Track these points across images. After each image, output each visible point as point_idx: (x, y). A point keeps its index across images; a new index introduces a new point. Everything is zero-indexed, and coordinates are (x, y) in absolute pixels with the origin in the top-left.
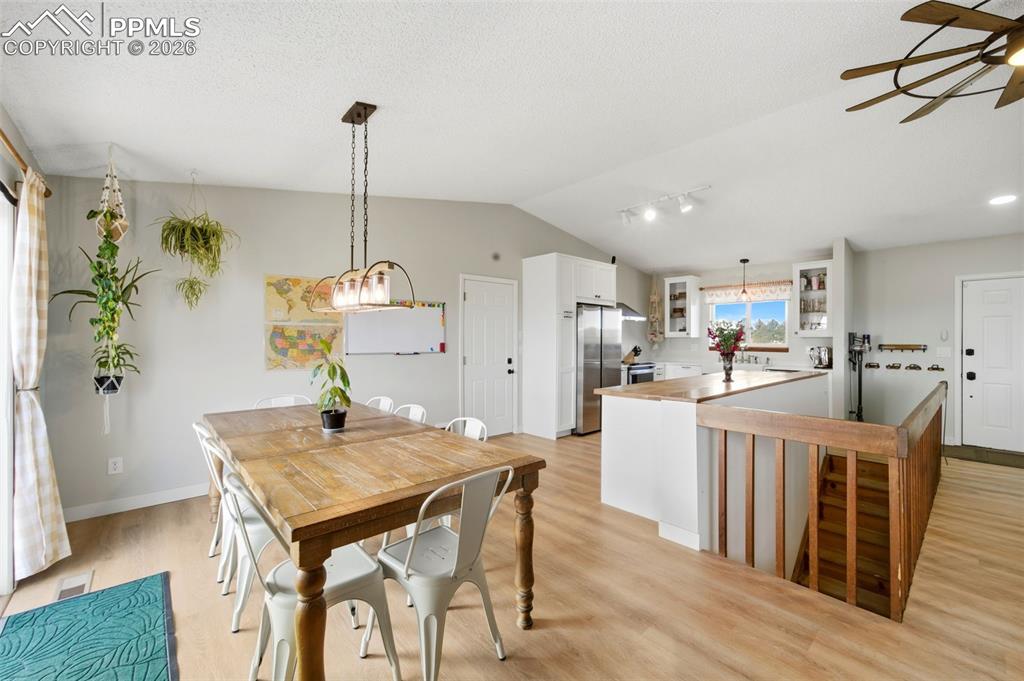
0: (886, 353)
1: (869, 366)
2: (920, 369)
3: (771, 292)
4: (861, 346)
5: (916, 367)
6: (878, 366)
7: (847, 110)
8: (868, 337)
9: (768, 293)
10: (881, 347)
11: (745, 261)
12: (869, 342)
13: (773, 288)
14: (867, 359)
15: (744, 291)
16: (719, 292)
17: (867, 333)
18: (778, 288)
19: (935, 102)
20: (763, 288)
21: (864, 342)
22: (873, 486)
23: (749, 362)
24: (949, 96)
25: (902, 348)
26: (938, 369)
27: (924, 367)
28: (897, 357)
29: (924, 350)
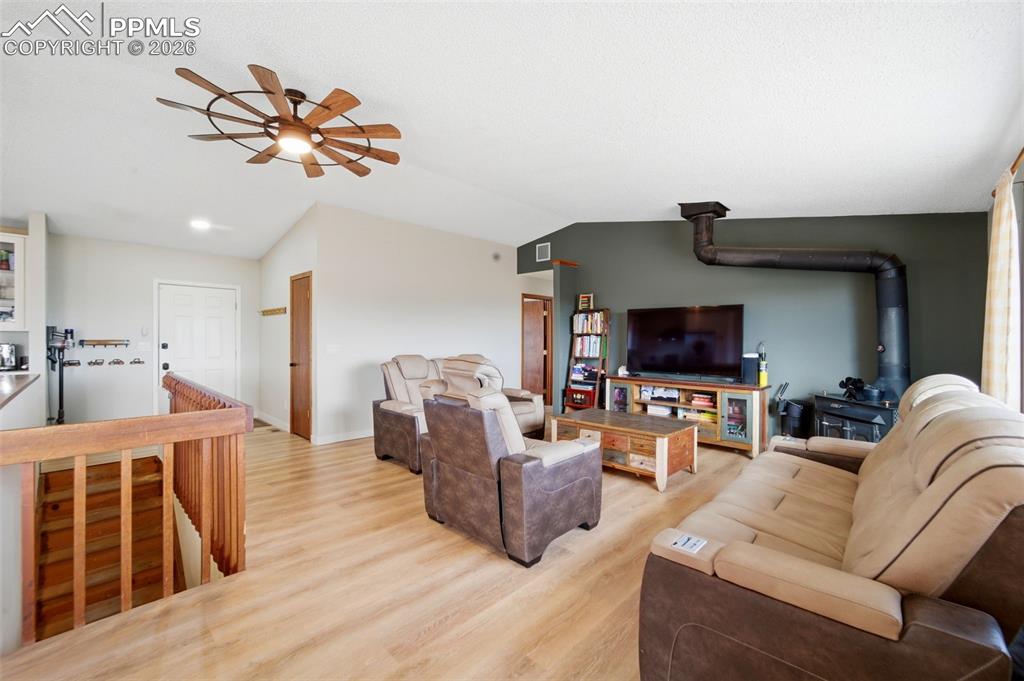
0: (88, 349)
1: (70, 364)
2: (123, 363)
4: (64, 342)
5: (119, 362)
6: (79, 364)
7: (158, 99)
8: (72, 332)
10: (82, 343)
12: (72, 337)
14: (68, 356)
17: (69, 328)
19: (222, 136)
21: (66, 338)
22: (104, 489)
24: (231, 137)
25: (105, 343)
26: (139, 362)
27: (127, 362)
28: (98, 353)
29: (127, 345)
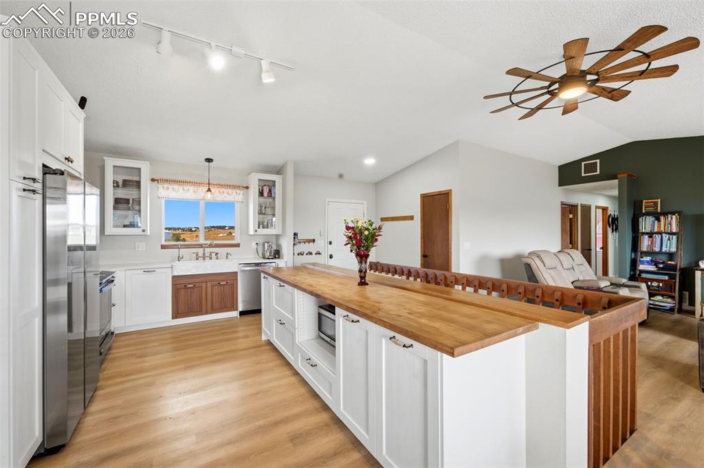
3: (228, 193)
9: (225, 194)
11: (209, 160)
13: (230, 191)
15: (209, 190)
16: (176, 187)
18: (234, 191)
20: (221, 190)
23: (211, 258)
